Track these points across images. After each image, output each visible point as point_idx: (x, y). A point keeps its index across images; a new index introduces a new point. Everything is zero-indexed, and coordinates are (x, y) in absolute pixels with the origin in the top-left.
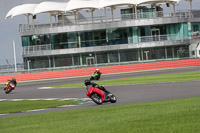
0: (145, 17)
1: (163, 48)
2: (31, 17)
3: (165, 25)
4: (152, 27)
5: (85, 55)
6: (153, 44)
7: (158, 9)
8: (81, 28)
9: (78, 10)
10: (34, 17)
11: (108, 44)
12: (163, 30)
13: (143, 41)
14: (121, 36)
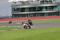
0: (47, 4)
1: (52, 13)
2: (15, 3)
3: (53, 6)
4: (49, 6)
5: (30, 14)
6: (49, 12)
7: (51, 1)
8: (29, 6)
9: (28, 1)
10: (16, 3)
11: (36, 11)
12: (52, 7)
13: (46, 10)
14: (40, 9)
